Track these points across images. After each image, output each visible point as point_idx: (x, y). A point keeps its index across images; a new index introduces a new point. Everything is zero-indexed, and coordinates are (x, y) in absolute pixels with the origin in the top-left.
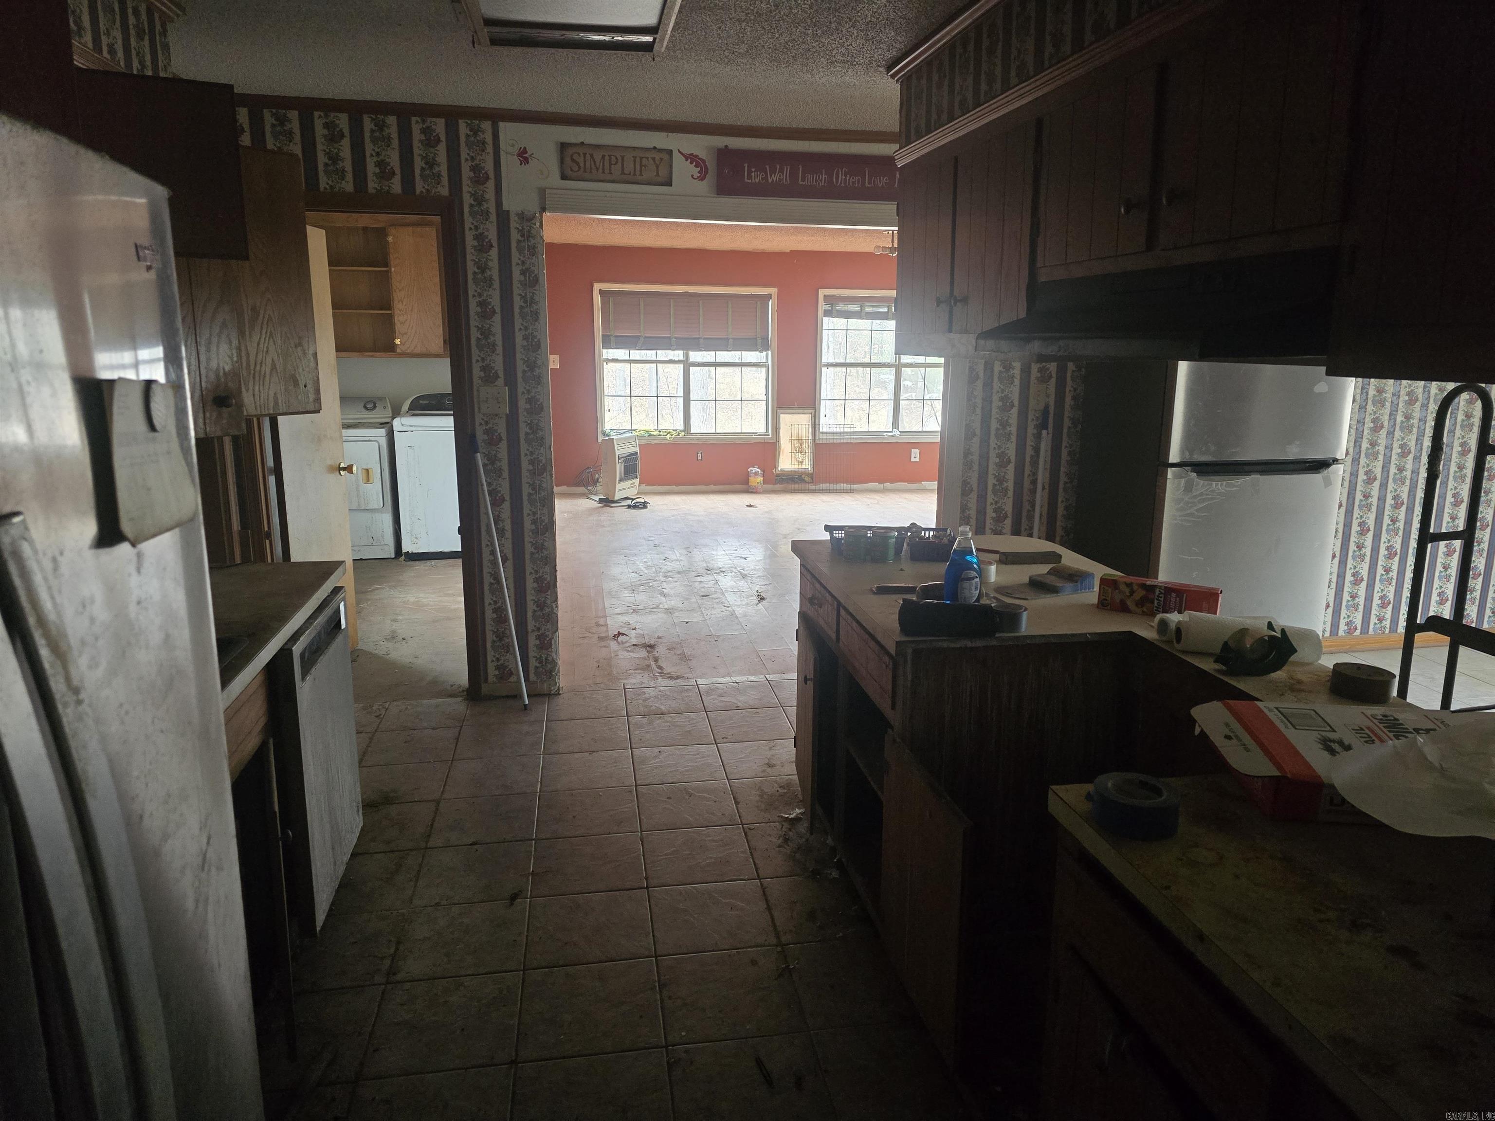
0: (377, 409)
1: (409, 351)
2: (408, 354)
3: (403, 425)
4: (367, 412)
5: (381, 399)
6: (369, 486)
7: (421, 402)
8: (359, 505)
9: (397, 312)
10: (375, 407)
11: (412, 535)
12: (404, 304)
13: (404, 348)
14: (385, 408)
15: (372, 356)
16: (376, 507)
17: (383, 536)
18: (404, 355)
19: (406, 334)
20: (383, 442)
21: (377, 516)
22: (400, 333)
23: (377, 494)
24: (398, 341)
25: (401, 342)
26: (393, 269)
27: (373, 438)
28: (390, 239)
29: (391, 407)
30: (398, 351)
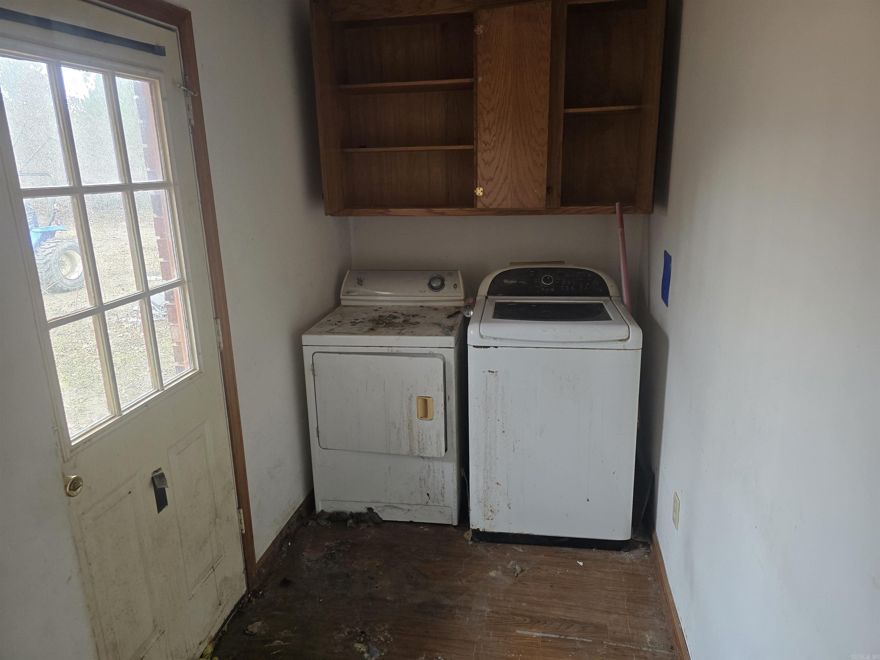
0: (445, 288)
1: (494, 206)
2: (492, 210)
3: (482, 337)
4: (433, 293)
5: (452, 272)
6: (427, 423)
7: (506, 281)
8: (411, 450)
9: (481, 146)
10: (442, 286)
11: (485, 506)
12: (493, 133)
13: (487, 201)
14: (455, 286)
15: (442, 214)
16: (435, 454)
17: (442, 494)
18: (487, 211)
19: (491, 179)
20: (451, 356)
21: (437, 466)
22: (483, 179)
23: (438, 435)
24: (479, 192)
25: (483, 192)
26: (480, 79)
27: (436, 351)
28: (479, 30)
29: (465, 283)
30: (479, 205)
